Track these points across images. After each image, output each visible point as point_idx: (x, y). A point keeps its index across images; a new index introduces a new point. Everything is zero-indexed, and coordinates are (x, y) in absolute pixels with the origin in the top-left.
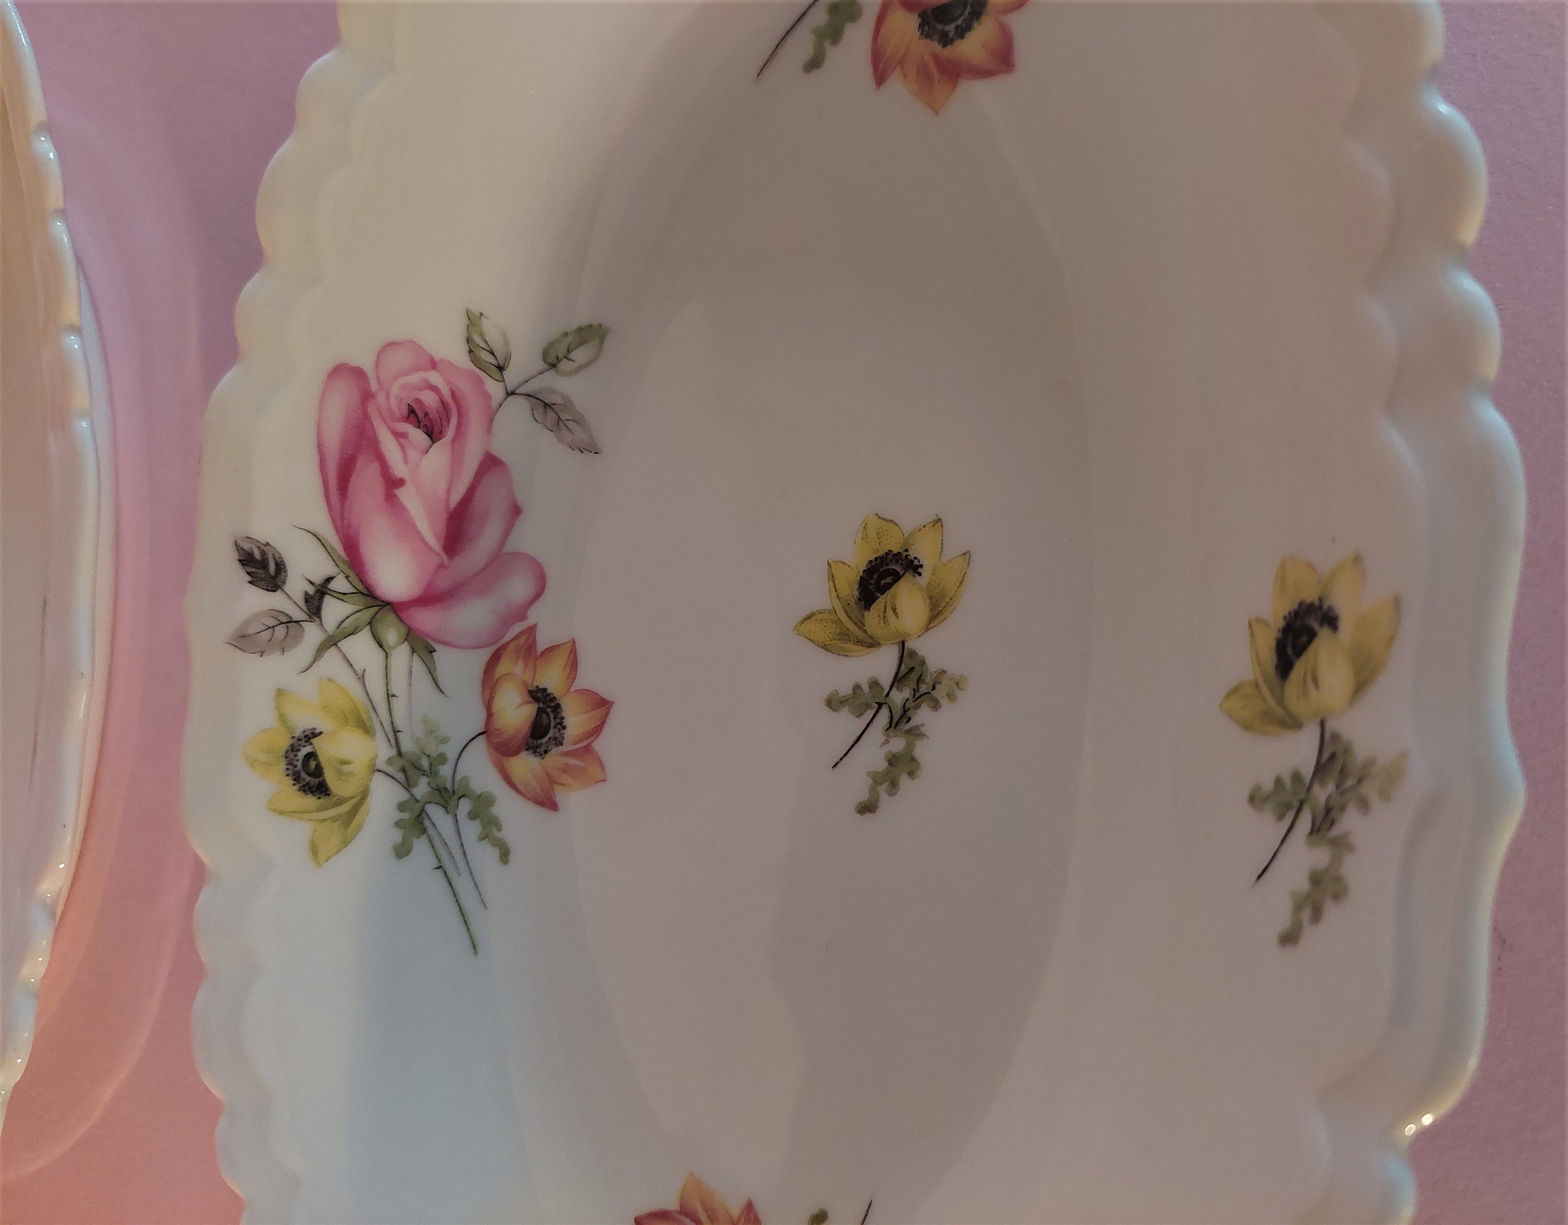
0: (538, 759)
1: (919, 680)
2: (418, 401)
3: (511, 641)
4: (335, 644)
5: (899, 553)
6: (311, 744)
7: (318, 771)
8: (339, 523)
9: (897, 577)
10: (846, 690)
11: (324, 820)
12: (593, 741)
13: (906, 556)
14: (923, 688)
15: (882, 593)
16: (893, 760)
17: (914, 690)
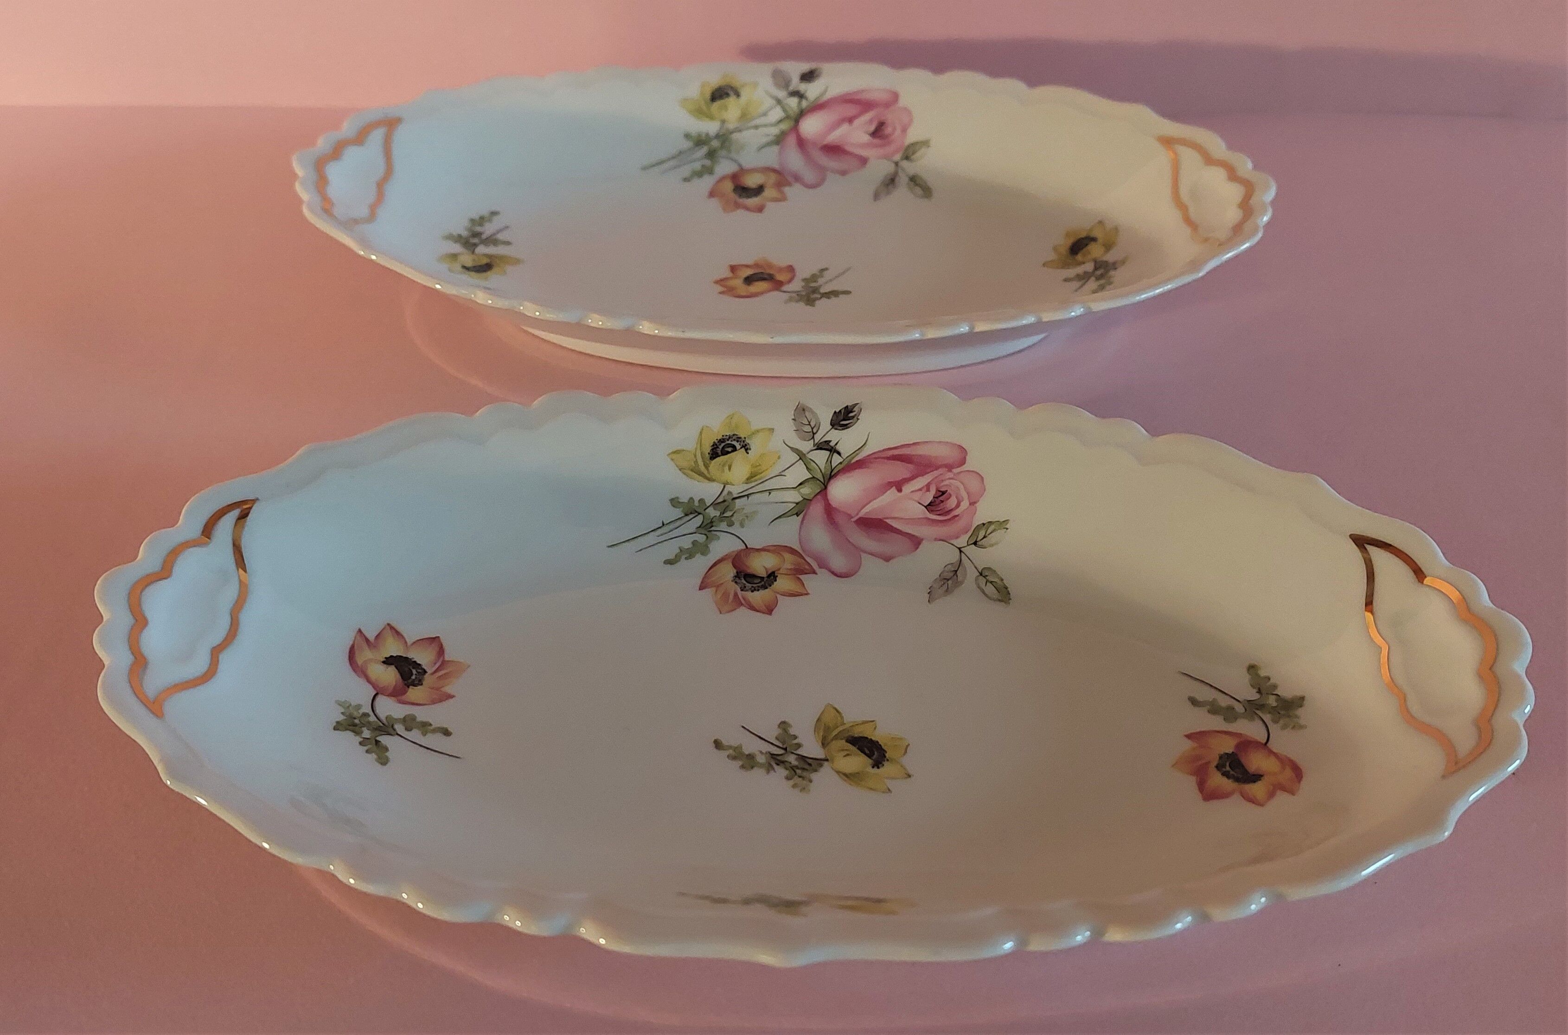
1: (803, 769)
2: (950, 495)
3: (805, 560)
4: (800, 459)
6: (741, 448)
11: (695, 456)
15: (858, 749)
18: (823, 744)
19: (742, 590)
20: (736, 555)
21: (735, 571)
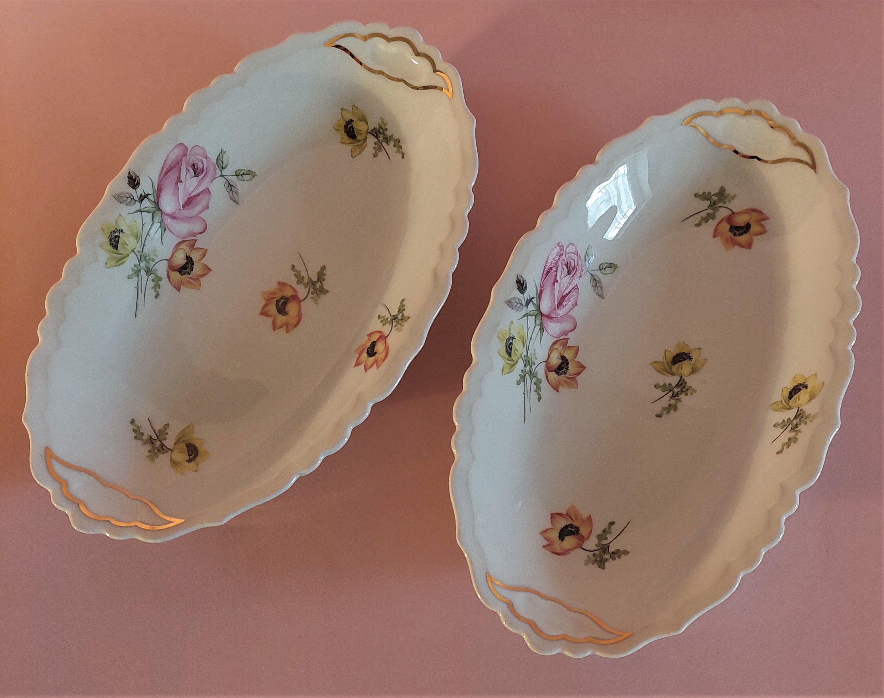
0: (557, 376)
1: (684, 387)
4: (527, 316)
5: (687, 354)
6: (512, 340)
7: (511, 349)
8: (542, 284)
9: (685, 360)
10: (661, 384)
11: (507, 363)
12: (576, 377)
13: (689, 355)
14: (684, 390)
16: (670, 405)
17: (681, 389)
18: (672, 375)
19: (566, 374)
20: (547, 368)
21: (554, 373)
